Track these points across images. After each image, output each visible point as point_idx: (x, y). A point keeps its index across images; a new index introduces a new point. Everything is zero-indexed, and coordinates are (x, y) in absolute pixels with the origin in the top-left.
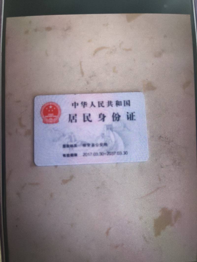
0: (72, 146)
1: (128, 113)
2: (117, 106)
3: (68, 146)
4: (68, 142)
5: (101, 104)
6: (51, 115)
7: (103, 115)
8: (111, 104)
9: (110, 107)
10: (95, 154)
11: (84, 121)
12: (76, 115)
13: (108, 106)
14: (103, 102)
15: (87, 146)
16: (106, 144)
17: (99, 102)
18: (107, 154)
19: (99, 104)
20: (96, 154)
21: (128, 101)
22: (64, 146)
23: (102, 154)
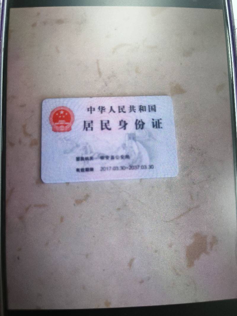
0: (87, 159)
1: (153, 120)
2: (141, 112)
3: (82, 159)
4: (82, 154)
5: (121, 109)
6: (62, 122)
7: (125, 122)
8: (133, 109)
9: (133, 112)
10: (115, 168)
11: (102, 129)
12: (92, 122)
13: (131, 111)
14: (124, 107)
15: (105, 159)
16: (127, 157)
17: (119, 107)
18: (129, 168)
19: (119, 110)
20: (117, 169)
21: (153, 106)
22: (78, 159)
23: (123, 168)
